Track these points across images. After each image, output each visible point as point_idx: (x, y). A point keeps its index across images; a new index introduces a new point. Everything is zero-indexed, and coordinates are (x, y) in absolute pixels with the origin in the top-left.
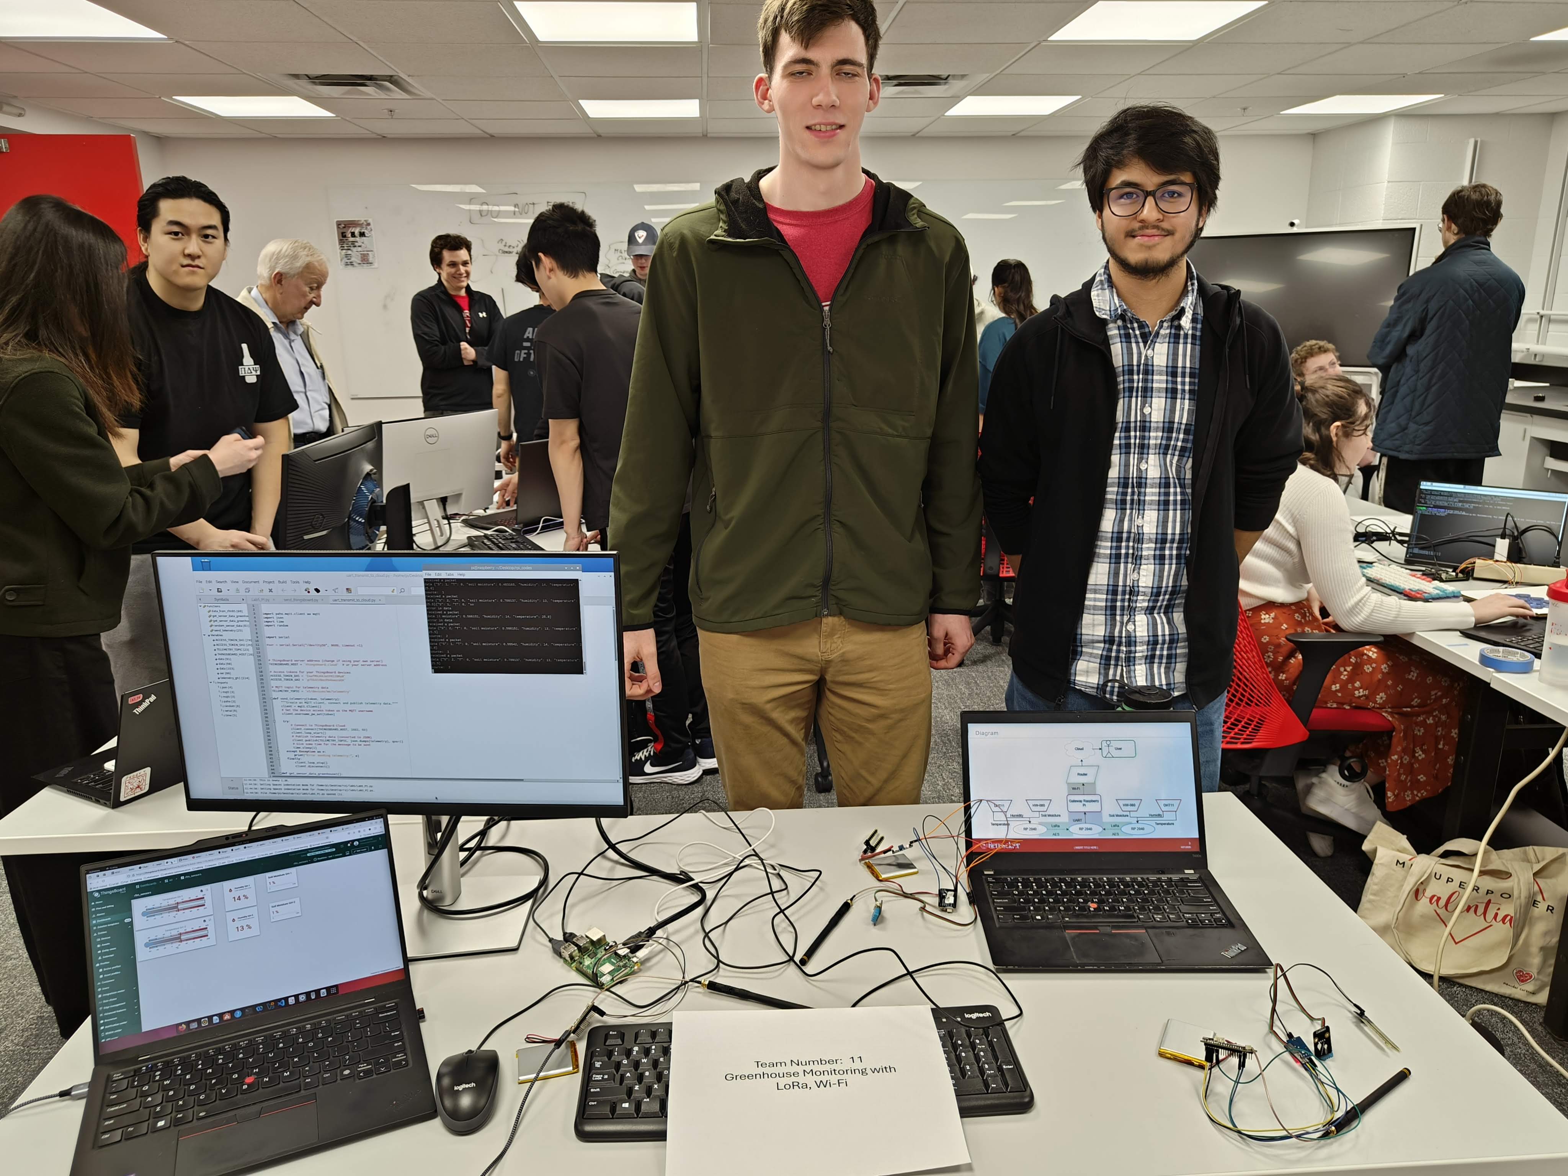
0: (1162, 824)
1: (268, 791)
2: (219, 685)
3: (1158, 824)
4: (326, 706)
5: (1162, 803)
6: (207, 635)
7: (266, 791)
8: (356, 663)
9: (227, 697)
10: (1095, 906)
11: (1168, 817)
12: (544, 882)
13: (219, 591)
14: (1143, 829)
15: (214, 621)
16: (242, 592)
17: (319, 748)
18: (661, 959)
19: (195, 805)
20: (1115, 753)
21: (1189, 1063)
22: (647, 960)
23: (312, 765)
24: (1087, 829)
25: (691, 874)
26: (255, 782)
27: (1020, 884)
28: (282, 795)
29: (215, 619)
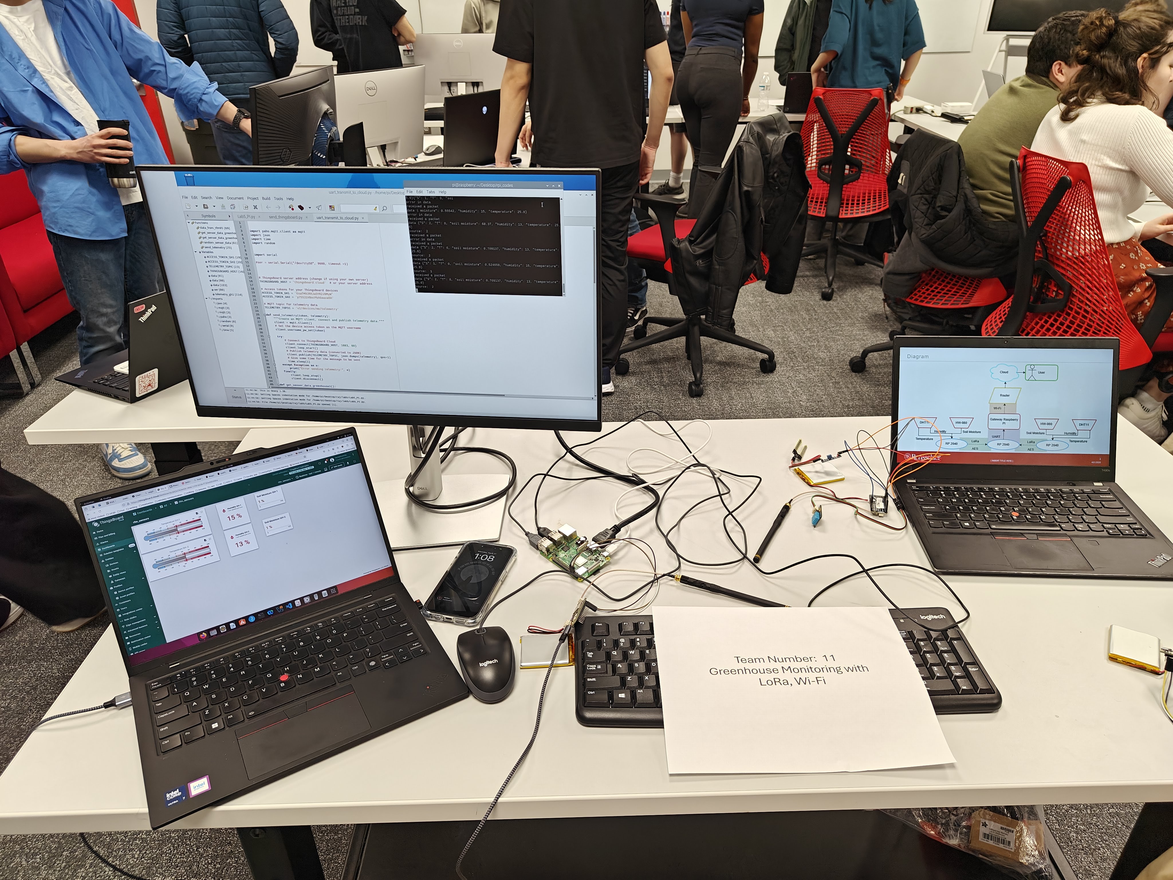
0: (1076, 441)
1: (269, 401)
2: (215, 301)
3: (1072, 441)
4: (316, 323)
5: (1077, 423)
6: (198, 252)
7: (267, 400)
8: (342, 281)
9: (223, 313)
10: (1018, 514)
11: (1081, 435)
12: (513, 482)
13: (205, 207)
14: (1057, 445)
15: (204, 238)
16: (228, 209)
17: (314, 362)
18: (627, 553)
19: (203, 411)
20: (1038, 376)
21: (1142, 668)
22: (615, 553)
23: (307, 377)
24: (1005, 444)
25: (641, 477)
26: (256, 392)
27: (942, 493)
28: (281, 404)
29: (204, 235)
